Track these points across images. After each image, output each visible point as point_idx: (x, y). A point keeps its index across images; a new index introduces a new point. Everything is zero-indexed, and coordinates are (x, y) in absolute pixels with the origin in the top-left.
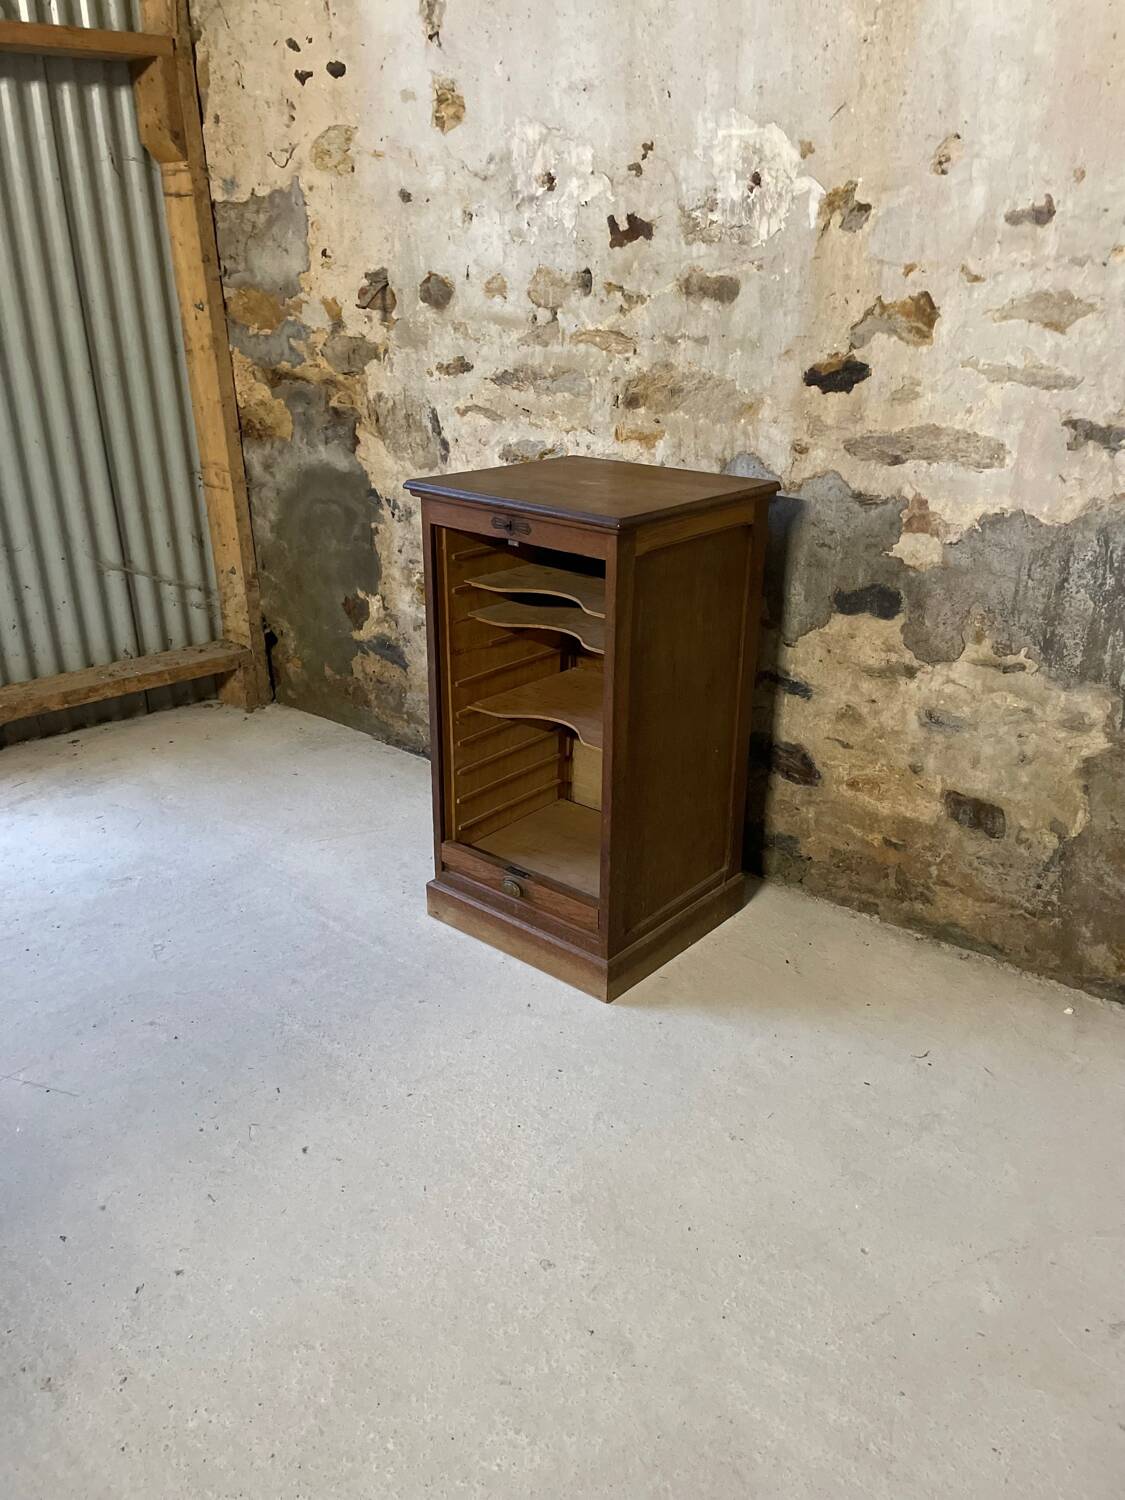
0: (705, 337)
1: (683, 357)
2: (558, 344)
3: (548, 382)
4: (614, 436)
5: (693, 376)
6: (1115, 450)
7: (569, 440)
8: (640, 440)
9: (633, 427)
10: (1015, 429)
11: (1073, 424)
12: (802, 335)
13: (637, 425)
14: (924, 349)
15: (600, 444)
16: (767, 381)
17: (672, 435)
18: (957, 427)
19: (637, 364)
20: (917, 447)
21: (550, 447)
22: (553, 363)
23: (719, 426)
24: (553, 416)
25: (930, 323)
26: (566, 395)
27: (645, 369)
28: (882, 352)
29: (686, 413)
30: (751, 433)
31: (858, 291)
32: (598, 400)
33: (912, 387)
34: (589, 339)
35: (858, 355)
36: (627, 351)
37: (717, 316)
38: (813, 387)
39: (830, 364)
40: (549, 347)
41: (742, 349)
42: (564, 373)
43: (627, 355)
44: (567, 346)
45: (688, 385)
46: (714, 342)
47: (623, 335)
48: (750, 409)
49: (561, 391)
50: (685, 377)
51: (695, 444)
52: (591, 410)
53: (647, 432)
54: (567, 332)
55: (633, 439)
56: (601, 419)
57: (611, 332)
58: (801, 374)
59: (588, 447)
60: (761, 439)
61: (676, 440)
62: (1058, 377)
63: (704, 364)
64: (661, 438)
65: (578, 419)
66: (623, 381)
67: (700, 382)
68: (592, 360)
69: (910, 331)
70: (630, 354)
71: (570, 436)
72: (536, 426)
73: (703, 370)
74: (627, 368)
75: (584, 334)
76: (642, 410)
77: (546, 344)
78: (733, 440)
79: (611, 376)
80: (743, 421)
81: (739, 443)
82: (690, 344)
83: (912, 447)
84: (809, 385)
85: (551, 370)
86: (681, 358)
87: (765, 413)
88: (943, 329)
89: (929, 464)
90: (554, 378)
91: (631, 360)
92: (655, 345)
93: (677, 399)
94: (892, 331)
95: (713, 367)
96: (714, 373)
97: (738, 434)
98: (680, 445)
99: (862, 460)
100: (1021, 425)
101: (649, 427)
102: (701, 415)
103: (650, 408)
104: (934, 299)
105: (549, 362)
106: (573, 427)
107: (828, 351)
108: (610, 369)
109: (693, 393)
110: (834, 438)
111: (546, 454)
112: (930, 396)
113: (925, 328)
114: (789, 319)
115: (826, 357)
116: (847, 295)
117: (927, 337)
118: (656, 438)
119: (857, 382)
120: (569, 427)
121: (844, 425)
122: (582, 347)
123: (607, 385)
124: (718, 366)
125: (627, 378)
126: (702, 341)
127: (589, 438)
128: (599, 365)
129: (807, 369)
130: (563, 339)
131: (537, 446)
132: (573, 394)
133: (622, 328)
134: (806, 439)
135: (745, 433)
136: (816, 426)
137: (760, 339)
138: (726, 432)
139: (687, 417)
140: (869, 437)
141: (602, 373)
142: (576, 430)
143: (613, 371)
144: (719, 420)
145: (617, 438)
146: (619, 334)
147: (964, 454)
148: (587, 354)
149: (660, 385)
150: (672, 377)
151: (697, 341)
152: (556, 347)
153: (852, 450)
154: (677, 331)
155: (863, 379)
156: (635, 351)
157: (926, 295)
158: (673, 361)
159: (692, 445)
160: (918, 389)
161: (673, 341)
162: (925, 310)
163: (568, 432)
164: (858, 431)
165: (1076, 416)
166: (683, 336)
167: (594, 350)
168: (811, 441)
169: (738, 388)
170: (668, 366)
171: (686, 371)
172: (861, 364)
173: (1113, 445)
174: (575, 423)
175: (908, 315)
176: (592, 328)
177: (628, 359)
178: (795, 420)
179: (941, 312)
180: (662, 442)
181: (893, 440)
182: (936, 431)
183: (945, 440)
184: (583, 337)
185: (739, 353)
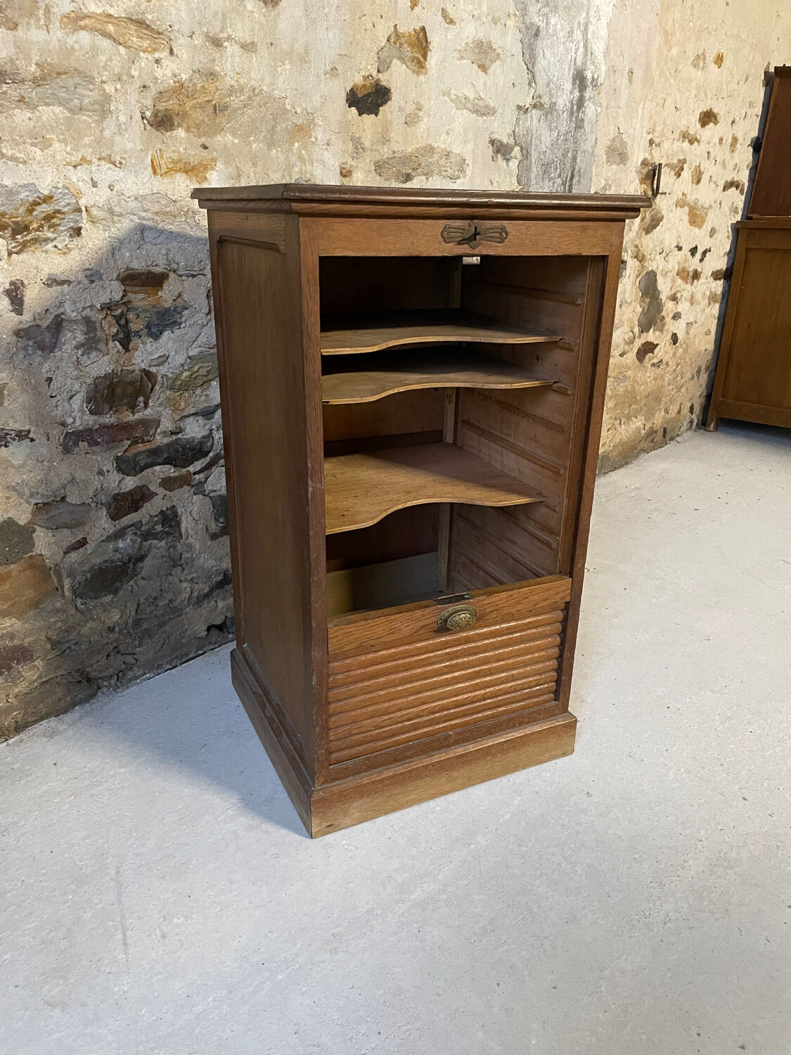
0: (253, 43)
1: (230, 63)
2: (38, 28)
3: (27, 90)
4: (150, 169)
5: (242, 90)
6: (508, 160)
7: (78, 178)
8: (186, 173)
9: (175, 156)
10: (470, 146)
11: (492, 142)
12: (343, 53)
13: (179, 152)
14: (422, 78)
15: (129, 181)
16: (317, 99)
17: (227, 163)
18: (442, 147)
19: (172, 70)
20: (423, 164)
21: (46, 193)
22: (35, 58)
23: (274, 151)
24: (45, 144)
25: (425, 56)
26: (58, 109)
27: (184, 77)
28: (398, 77)
29: (234, 135)
30: (307, 158)
31: (382, 17)
32: (122, 118)
33: (416, 112)
34: (99, 27)
35: (384, 79)
36: (155, 50)
37: (263, 20)
38: (352, 108)
39: (364, 86)
40: (20, 32)
41: (292, 63)
42: (59, 74)
43: (157, 55)
44: (58, 34)
45: (235, 101)
46: (263, 50)
47: (148, 26)
48: (302, 131)
49: (47, 105)
50: (232, 91)
51: (254, 172)
52: (107, 133)
53: (194, 161)
54: (55, 10)
55: (177, 171)
56: (129, 146)
57: (130, 19)
58: (344, 95)
59: (111, 187)
60: (315, 164)
61: (232, 170)
62: (487, 107)
63: (253, 75)
64: (213, 169)
65: (89, 146)
66: (153, 92)
67: (250, 98)
68: (103, 58)
69: (413, 61)
70: (163, 55)
71: (81, 173)
72: (14, 159)
73: (253, 83)
74: (159, 73)
75: (90, 17)
76: (181, 133)
77: (14, 27)
78: (289, 167)
79: (138, 84)
80: (296, 145)
81: (296, 169)
82: (237, 48)
83: (420, 165)
84: (349, 107)
85: (33, 68)
86: (229, 67)
87: (319, 135)
88: (433, 60)
89: (427, 179)
90: (37, 82)
91: (164, 63)
92: (195, 47)
93: (220, 119)
94: (402, 59)
95: (262, 80)
96: (264, 88)
97: (293, 159)
98: (239, 176)
99: (385, 180)
100: (472, 142)
101: (195, 155)
102: (252, 138)
103: (188, 130)
104: (428, 35)
105: (28, 58)
106: (83, 159)
107: (364, 73)
108: (135, 73)
109: (239, 112)
110: (368, 160)
111: (39, 204)
112: (426, 120)
113: (422, 60)
114: (331, 35)
115: (362, 79)
116: (374, 19)
117: (423, 67)
118: (206, 168)
119: (382, 106)
120: (76, 158)
121: (374, 147)
122: (84, 37)
123: (133, 96)
124: (267, 80)
125: (160, 88)
126: (249, 47)
127: (115, 174)
128: (116, 66)
129: (348, 89)
130: (48, 19)
131: (18, 193)
132: (70, 110)
133: (150, 17)
134: (350, 162)
135: (301, 158)
136: (358, 148)
137: (306, 51)
138: (282, 158)
139: (236, 141)
140: (392, 158)
141: (125, 78)
142: (89, 163)
143: (140, 76)
144: (271, 143)
145: (155, 172)
146: (141, 23)
147: (444, 169)
148: (95, 50)
149: (202, 99)
150: (217, 89)
151: (243, 46)
152: (34, 30)
153: (378, 171)
154: (222, 32)
155: (386, 102)
156: (171, 52)
157: (423, 29)
158: (217, 68)
159: (252, 174)
160: (420, 113)
161: (217, 43)
162: (422, 43)
163: (75, 167)
164: (386, 152)
165: (495, 136)
166: (229, 38)
167: (105, 43)
168: (353, 163)
169: (288, 107)
170: (212, 75)
171: (233, 83)
172: (386, 88)
173: (507, 157)
174: (87, 153)
175: (412, 45)
176: (99, 11)
177: (157, 61)
178: (344, 142)
179: (431, 47)
180: (214, 172)
181: (405, 160)
182: (430, 150)
183: (436, 157)
184: (87, 22)
185: (288, 66)
